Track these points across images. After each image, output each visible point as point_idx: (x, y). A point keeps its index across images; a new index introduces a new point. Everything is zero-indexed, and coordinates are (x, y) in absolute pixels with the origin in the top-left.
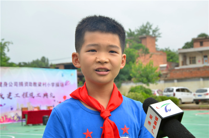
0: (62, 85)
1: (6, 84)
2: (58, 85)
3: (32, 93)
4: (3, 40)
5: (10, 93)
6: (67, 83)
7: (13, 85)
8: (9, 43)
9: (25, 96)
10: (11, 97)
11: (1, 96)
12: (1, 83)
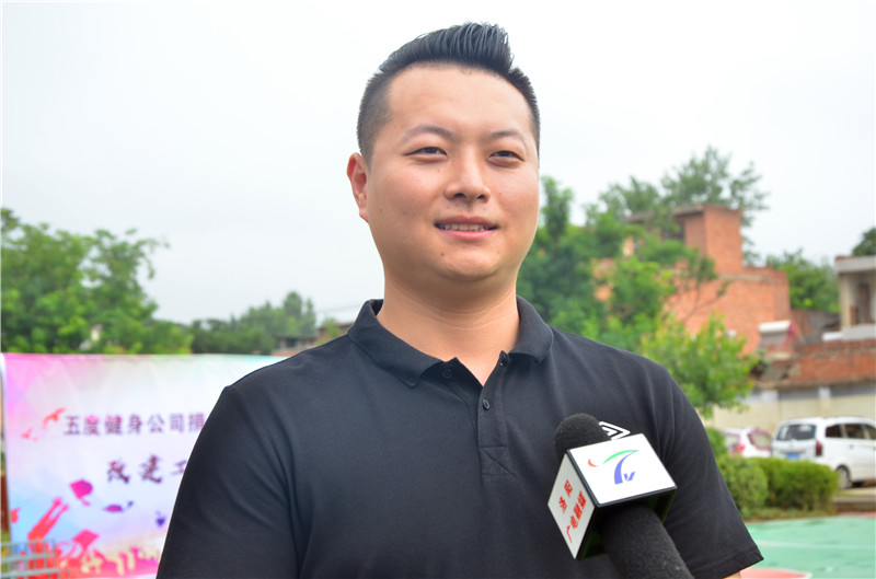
1: (135, 423)
4: (131, 232)
5: (154, 460)
7: (167, 427)
8: (153, 243)
10: (156, 474)
11: (117, 470)
12: (119, 420)
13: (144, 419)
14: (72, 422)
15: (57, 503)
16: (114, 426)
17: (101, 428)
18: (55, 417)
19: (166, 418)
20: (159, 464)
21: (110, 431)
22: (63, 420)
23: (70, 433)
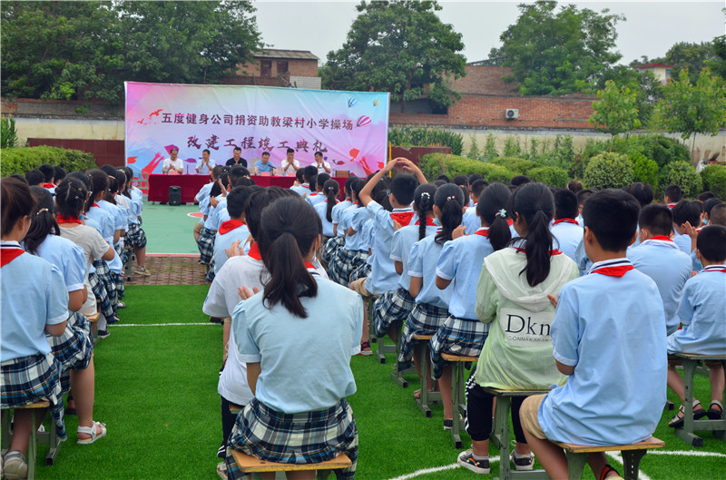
0: (349, 126)
1: (204, 119)
2: (336, 125)
3: (267, 140)
4: (607, 10)
5: (214, 138)
6: (362, 121)
7: (222, 122)
8: (616, 18)
9: (247, 146)
10: (216, 145)
11: (193, 142)
12: (194, 116)
13: (210, 117)
14: (166, 116)
15: (158, 156)
16: (192, 119)
17: (185, 120)
18: (157, 113)
19: (222, 117)
20: (217, 140)
21: (189, 122)
22: (161, 115)
23: (165, 121)
